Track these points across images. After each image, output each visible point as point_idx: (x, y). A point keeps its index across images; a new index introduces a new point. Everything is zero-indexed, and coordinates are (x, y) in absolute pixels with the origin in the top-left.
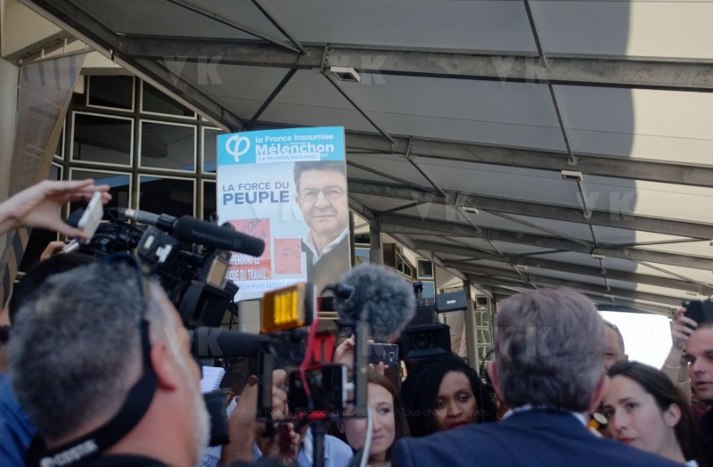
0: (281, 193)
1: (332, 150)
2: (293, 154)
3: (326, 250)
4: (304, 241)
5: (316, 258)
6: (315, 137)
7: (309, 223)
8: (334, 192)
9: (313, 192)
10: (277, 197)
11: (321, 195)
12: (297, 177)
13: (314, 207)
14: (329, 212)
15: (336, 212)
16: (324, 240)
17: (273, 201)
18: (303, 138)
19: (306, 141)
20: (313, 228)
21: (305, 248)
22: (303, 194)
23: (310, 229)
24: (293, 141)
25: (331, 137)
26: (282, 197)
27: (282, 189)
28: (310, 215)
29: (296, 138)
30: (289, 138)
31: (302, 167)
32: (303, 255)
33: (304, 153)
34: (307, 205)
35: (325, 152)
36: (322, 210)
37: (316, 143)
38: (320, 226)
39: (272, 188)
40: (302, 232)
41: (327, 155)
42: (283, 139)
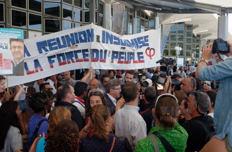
0: (6, 46)
1: (20, 36)
2: (9, 36)
3: (18, 63)
4: (12, 60)
5: (15, 65)
6: (16, 32)
7: (14, 56)
8: (21, 48)
9: (15, 47)
10: (4, 47)
11: (17, 48)
12: (10, 43)
13: (15, 51)
14: (19, 53)
15: (21, 53)
16: (17, 60)
17: (3, 48)
18: (12, 32)
19: (13, 33)
20: (14, 57)
21: (12, 62)
22: (12, 48)
23: (13, 57)
24: (9, 32)
25: (20, 32)
26: (6, 48)
27: (6, 45)
28: (14, 54)
29: (10, 31)
30: (8, 31)
31: (12, 40)
32: (12, 64)
33: (12, 36)
34: (13, 50)
35: (18, 36)
36: (17, 52)
37: (16, 33)
38: (16, 57)
39: (3, 45)
40: (11, 58)
41: (19, 37)
42: (6, 31)
